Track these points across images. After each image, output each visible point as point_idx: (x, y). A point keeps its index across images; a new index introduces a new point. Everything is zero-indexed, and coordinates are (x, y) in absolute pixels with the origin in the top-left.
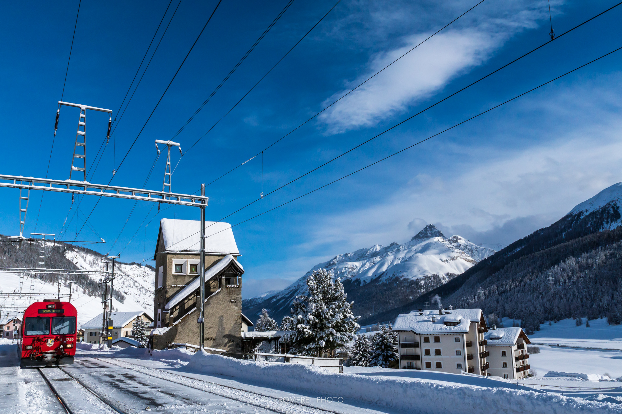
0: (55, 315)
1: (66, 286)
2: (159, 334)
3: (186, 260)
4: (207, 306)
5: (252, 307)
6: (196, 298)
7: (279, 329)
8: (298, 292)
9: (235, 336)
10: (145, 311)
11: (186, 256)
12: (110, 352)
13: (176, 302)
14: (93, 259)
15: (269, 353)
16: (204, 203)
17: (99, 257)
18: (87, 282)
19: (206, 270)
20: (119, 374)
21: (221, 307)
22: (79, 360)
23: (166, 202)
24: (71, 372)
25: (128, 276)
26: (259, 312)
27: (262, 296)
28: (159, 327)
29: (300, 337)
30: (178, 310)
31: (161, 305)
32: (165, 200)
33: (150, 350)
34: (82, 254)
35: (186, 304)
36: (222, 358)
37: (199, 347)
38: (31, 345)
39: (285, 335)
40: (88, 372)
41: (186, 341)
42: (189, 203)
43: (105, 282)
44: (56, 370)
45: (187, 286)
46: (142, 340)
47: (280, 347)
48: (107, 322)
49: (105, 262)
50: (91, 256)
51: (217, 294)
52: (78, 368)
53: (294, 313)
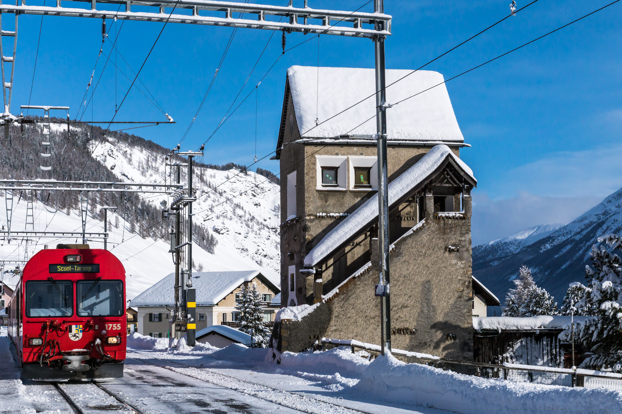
0: (81, 276)
1: (94, 217)
2: (294, 319)
3: (345, 157)
4: (395, 260)
5: (496, 263)
6: (371, 240)
7: (559, 313)
8: (605, 227)
9: (457, 327)
10: (259, 270)
11: (345, 149)
12: (193, 355)
13: (327, 250)
14: (146, 158)
15: (536, 365)
16: (383, 29)
17: (158, 152)
18: (136, 207)
19: (391, 179)
20: (217, 400)
21: (426, 262)
22: (133, 371)
23: (298, 30)
24: (121, 393)
25: (221, 194)
26: (513, 273)
27: (520, 237)
28: (293, 304)
29: (609, 331)
30: (332, 268)
31: (295, 256)
32: (295, 25)
33: (276, 352)
34: (124, 147)
35: (349, 256)
36: (432, 373)
37: (379, 348)
38: (40, 338)
39: (573, 324)
40: (153, 394)
41: (351, 336)
42: (349, 30)
43: (175, 206)
44: (90, 388)
45: (350, 215)
46: (256, 331)
47: (563, 352)
48: (184, 292)
49: (172, 164)
50: (142, 151)
51: (415, 232)
52: (133, 386)
53: (592, 276)
